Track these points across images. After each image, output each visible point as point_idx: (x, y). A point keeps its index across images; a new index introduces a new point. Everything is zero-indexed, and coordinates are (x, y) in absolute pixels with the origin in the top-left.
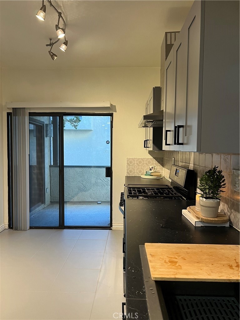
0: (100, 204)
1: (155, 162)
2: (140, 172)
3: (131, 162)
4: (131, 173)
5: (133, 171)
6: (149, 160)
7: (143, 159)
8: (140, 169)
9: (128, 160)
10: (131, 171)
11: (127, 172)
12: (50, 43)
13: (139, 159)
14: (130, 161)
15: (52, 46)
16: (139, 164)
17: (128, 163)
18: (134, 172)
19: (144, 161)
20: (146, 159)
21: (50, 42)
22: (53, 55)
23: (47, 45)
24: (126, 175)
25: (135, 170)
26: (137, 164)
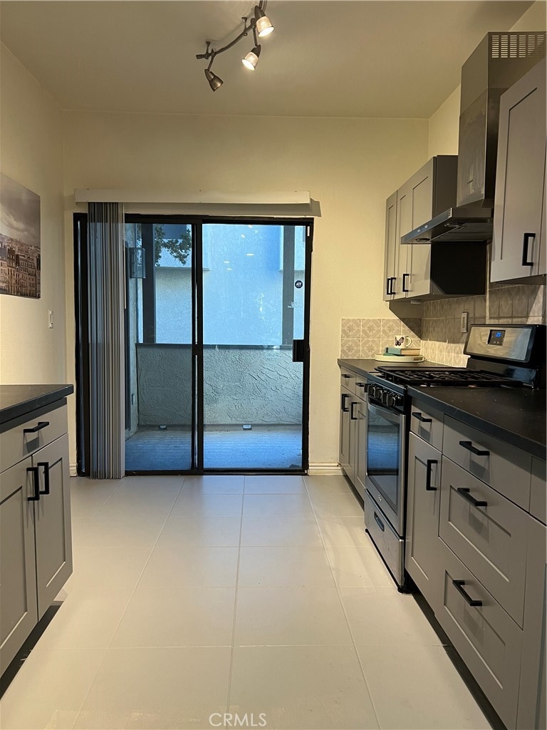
0: (250, 429)
1: (403, 327)
2: (371, 349)
3: (350, 329)
4: (350, 353)
5: (355, 348)
6: (391, 323)
7: (377, 322)
8: (370, 344)
9: (345, 322)
10: (350, 349)
11: (343, 351)
12: (207, 52)
13: (369, 320)
14: (348, 325)
15: (212, 59)
16: (368, 332)
17: (343, 331)
18: (358, 351)
19: (379, 326)
20: (384, 321)
21: (208, 50)
22: (213, 80)
23: (199, 57)
24: (339, 358)
25: (358, 346)
26: (364, 331)
